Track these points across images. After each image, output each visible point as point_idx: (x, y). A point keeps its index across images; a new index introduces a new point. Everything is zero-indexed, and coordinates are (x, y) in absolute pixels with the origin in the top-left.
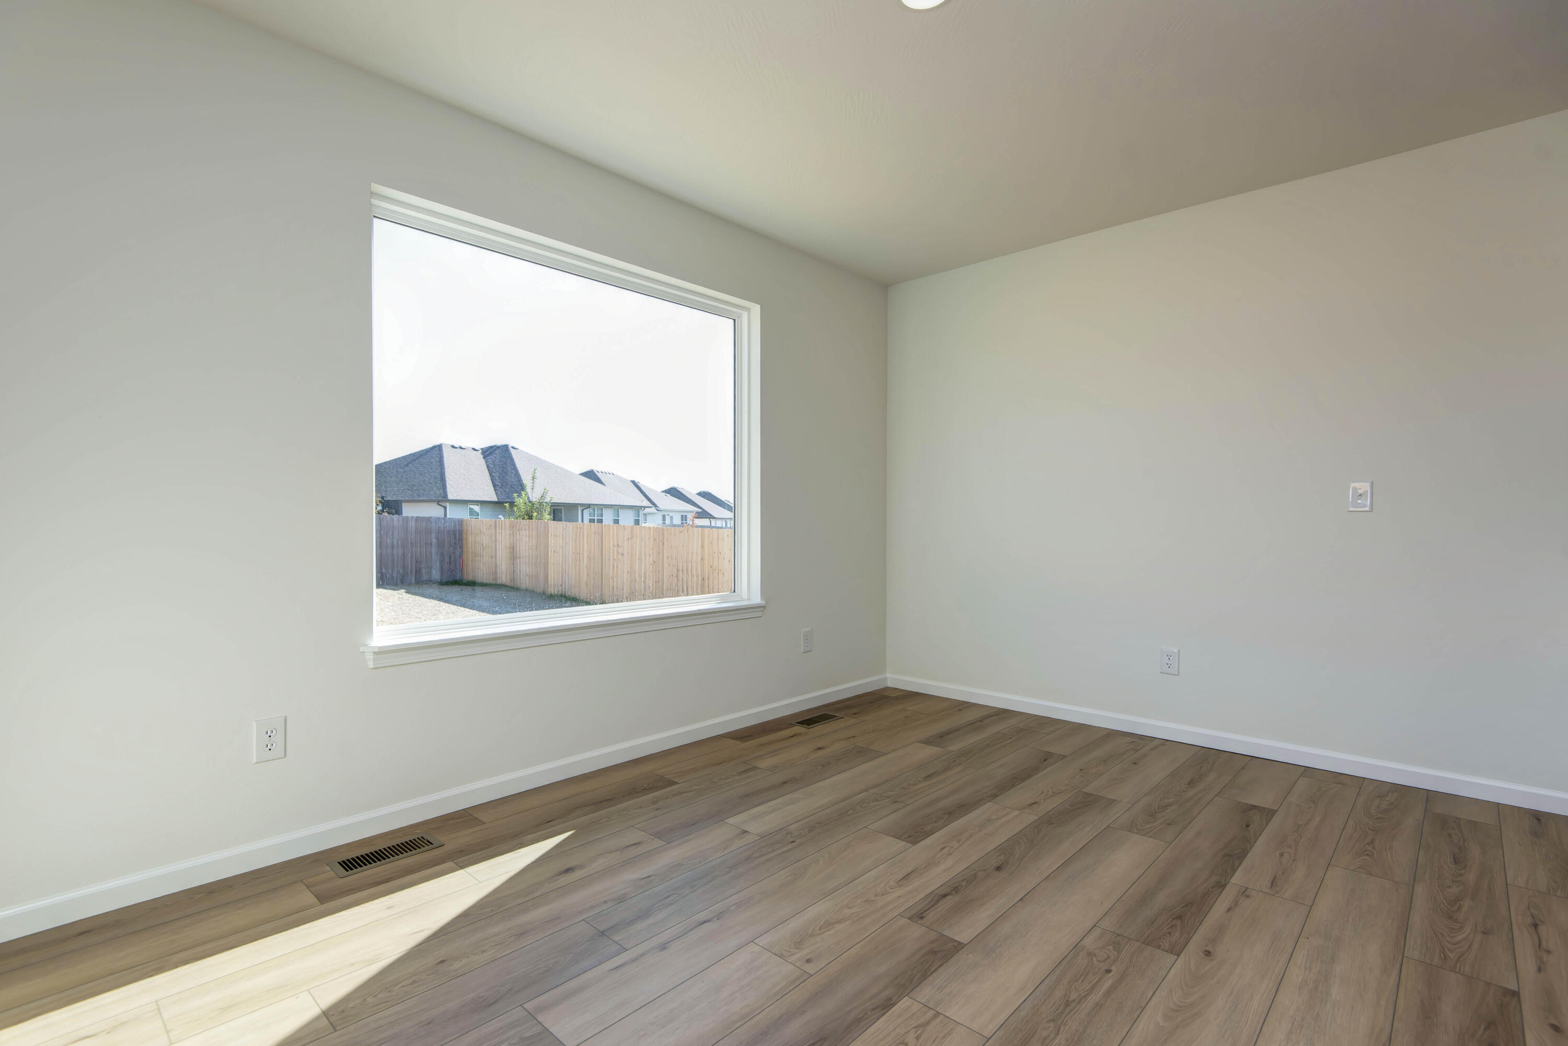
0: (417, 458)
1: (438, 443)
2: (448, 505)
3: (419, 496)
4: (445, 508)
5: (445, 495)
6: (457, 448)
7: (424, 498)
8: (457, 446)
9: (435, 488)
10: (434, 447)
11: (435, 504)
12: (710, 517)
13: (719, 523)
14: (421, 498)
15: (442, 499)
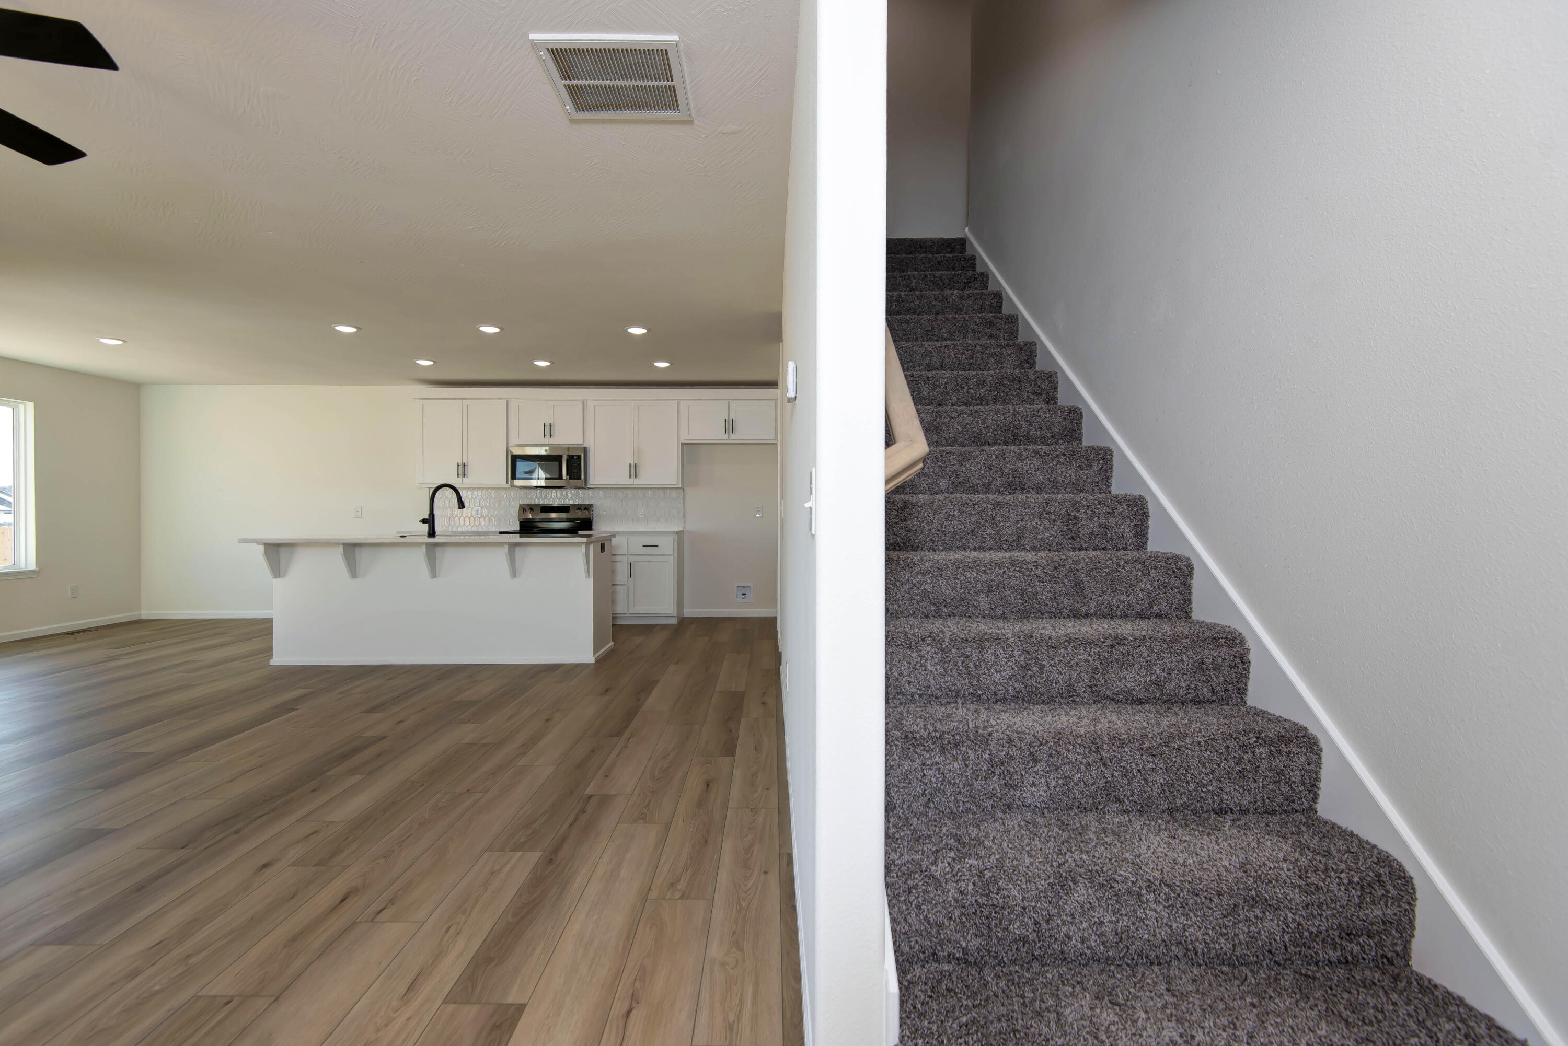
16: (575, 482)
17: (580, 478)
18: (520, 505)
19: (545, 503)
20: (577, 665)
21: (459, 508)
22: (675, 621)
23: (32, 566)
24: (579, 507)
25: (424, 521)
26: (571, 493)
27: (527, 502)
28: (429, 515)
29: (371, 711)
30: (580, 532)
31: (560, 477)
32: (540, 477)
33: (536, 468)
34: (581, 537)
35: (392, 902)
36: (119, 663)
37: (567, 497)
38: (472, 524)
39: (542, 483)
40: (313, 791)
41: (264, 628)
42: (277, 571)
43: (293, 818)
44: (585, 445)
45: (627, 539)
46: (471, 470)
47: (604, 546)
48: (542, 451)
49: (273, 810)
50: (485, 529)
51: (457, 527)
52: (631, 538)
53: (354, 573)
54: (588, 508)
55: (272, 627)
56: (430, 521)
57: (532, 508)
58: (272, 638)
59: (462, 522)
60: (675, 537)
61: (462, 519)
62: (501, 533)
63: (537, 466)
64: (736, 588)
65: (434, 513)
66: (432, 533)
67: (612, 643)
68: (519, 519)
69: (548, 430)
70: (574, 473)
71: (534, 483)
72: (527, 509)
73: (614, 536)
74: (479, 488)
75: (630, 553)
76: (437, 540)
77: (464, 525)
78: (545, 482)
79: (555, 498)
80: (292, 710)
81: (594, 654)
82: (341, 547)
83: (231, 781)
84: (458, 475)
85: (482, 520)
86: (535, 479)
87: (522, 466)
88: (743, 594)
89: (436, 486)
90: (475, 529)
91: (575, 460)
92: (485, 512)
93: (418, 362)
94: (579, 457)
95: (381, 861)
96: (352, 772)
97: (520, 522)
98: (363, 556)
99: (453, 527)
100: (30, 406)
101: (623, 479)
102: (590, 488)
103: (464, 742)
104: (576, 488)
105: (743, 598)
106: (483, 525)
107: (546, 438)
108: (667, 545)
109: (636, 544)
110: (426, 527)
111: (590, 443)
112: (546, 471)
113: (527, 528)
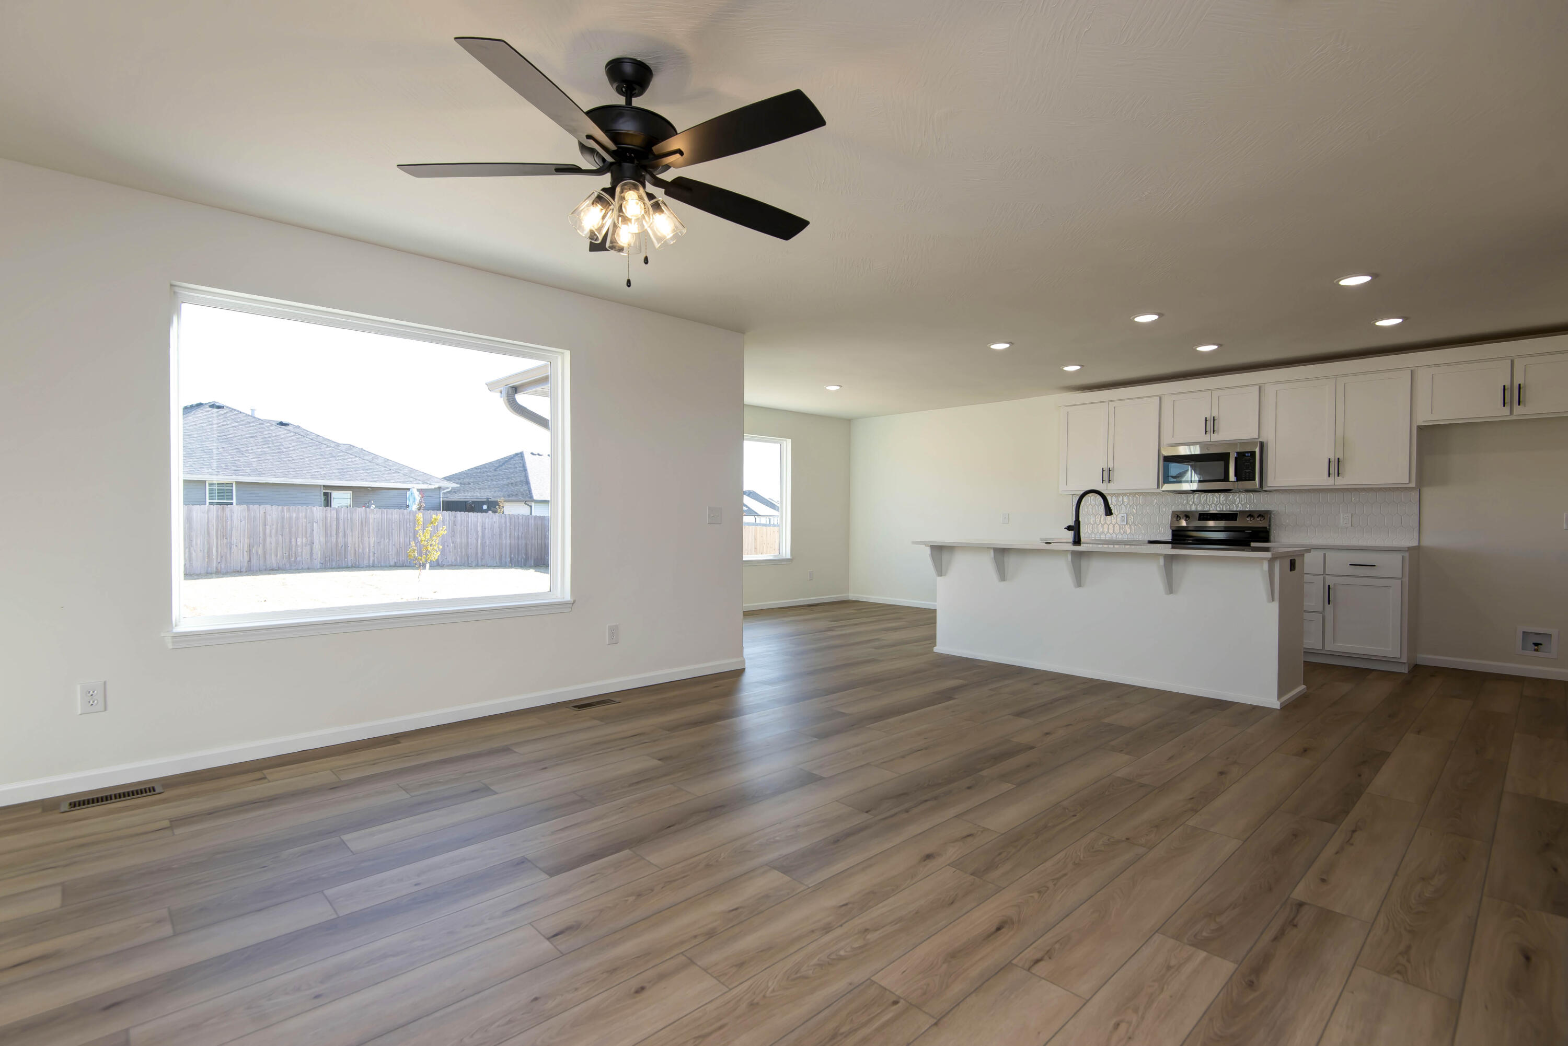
0: (504, 464)
1: (519, 451)
2: (533, 504)
3: (509, 496)
4: (531, 507)
5: (531, 497)
6: (535, 455)
7: (513, 498)
8: (535, 453)
9: (522, 490)
10: (517, 454)
11: (523, 504)
12: (756, 515)
13: (763, 520)
14: (510, 499)
15: (528, 499)
16: (1248, 484)
17: (1254, 479)
18: (1173, 512)
19: (1205, 509)
20: (1254, 708)
21: (1107, 515)
22: (1405, 670)
23: (789, 556)
24: (1251, 514)
25: (1069, 528)
26: (1239, 497)
27: (1180, 508)
28: (1075, 521)
29: (1020, 714)
30: (1253, 544)
31: (1226, 478)
32: (1191, 481)
33: (1188, 470)
34: (1252, 551)
35: (1049, 954)
36: (834, 633)
37: (1234, 502)
38: (1117, 531)
39: (1194, 486)
40: (969, 788)
41: (927, 617)
42: (940, 570)
43: (951, 812)
44: (1261, 440)
45: (1325, 555)
46: (1116, 475)
47: (1294, 563)
48: (1196, 450)
49: (935, 798)
50: (1131, 538)
51: (1100, 534)
52: (1329, 554)
53: (1003, 577)
54: (1263, 515)
55: (935, 617)
56: (1075, 528)
57: (1187, 516)
58: (935, 627)
59: (1106, 530)
60: (1407, 555)
61: (1106, 526)
62: (1150, 542)
63: (1190, 468)
64: (1520, 636)
65: (1080, 519)
66: (1077, 541)
67: (1303, 687)
68: (1171, 527)
69: (1211, 424)
70: (1246, 473)
71: (1186, 487)
72: (1181, 516)
73: (1308, 550)
74: (1124, 494)
75: (1327, 573)
76: (1082, 548)
77: (1108, 532)
78: (1198, 486)
79: (1216, 503)
80: (950, 698)
81: (1279, 698)
82: (992, 552)
83: (903, 757)
84: (1103, 481)
85: (1127, 527)
86: (1186, 482)
87: (1175, 469)
88: (1536, 644)
89: (1082, 493)
90: (1120, 537)
91: (1248, 458)
92: (1131, 519)
93: (1065, 369)
94: (1253, 453)
95: (1036, 895)
96: (1004, 777)
97: (1173, 531)
98: (1011, 562)
99: (1095, 534)
100: (789, 441)
101: (1320, 478)
102: (1266, 491)
103: (1119, 774)
104: (1247, 491)
105: (1536, 650)
106: (1128, 533)
107: (1208, 434)
108: (1393, 565)
109: (1339, 562)
110: (1070, 535)
111: (1268, 436)
112: (1199, 473)
113: (1180, 538)
